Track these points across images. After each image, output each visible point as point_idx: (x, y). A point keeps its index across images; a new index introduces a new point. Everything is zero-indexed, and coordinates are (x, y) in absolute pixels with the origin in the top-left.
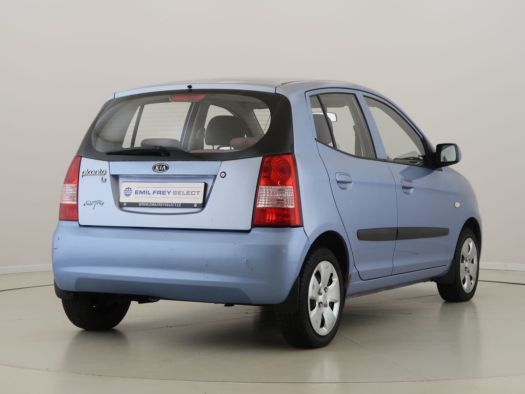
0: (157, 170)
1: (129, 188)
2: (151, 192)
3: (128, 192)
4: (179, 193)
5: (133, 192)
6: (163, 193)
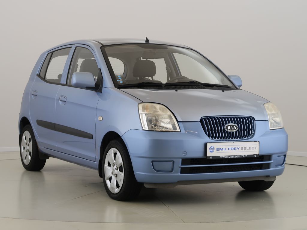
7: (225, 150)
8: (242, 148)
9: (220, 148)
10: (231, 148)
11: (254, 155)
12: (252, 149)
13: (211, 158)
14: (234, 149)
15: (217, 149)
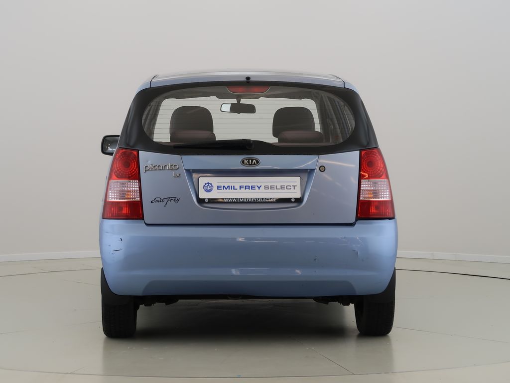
0: (246, 164)
1: (208, 183)
2: (237, 187)
3: (208, 188)
4: (272, 188)
5: (215, 188)
6: (253, 188)
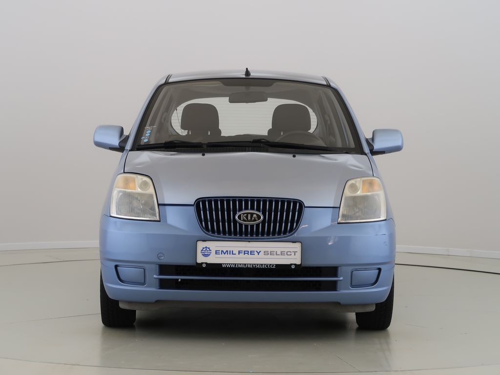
7: (232, 254)
8: (266, 253)
9: (222, 251)
10: (244, 251)
11: (291, 264)
12: (287, 255)
13: (204, 266)
14: (249, 253)
15: (217, 252)
